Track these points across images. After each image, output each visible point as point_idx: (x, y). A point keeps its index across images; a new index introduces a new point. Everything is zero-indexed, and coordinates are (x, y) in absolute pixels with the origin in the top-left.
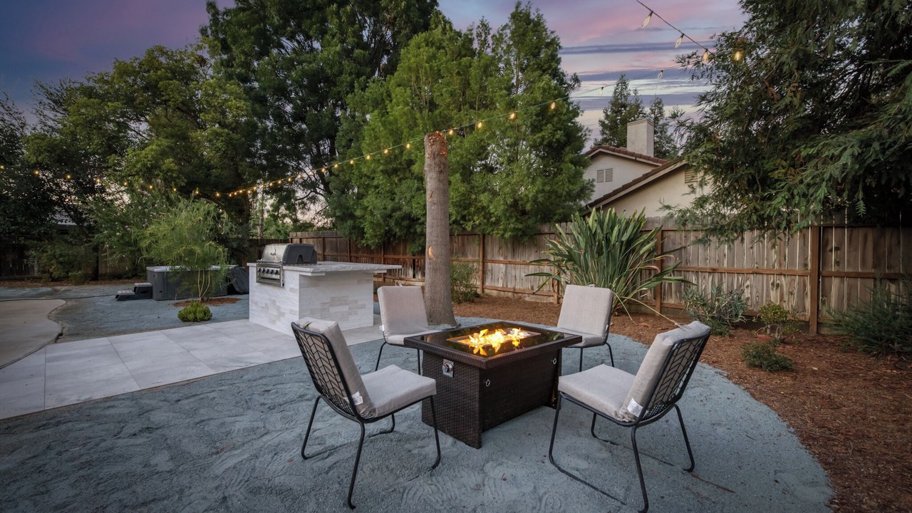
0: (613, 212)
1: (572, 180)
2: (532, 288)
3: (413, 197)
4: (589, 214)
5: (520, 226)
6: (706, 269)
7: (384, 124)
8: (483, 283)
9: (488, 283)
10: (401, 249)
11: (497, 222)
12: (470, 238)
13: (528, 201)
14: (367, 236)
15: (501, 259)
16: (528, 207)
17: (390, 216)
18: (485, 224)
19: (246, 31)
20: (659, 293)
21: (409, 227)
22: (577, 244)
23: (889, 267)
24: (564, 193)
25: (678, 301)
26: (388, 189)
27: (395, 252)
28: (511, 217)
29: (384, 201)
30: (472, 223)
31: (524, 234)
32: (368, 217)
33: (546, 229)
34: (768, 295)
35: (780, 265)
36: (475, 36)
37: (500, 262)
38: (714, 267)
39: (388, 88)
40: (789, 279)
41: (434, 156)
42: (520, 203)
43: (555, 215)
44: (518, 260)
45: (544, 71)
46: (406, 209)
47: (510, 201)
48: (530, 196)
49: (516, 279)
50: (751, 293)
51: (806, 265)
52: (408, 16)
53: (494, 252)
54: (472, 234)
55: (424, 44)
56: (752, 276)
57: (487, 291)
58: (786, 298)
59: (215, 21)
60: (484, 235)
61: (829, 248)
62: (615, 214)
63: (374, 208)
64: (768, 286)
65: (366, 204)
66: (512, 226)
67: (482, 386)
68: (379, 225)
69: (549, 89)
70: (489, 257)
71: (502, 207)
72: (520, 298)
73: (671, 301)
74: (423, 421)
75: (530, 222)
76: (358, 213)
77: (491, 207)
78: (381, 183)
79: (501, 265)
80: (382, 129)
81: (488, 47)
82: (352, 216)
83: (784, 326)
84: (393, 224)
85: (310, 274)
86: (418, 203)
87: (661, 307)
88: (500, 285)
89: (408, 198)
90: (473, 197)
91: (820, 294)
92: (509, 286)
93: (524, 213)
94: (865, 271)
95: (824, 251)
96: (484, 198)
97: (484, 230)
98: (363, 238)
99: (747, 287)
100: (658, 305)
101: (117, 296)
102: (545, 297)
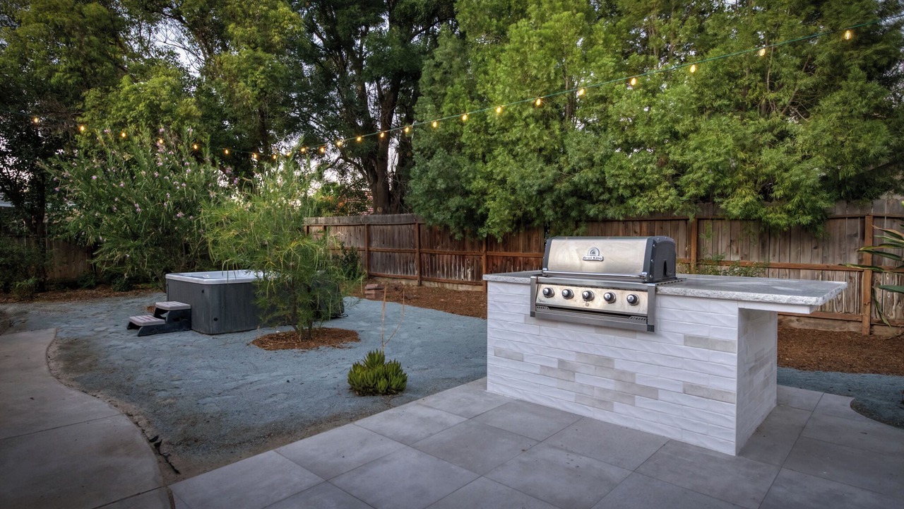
14: (493, 221)
17: (552, 190)
26: (540, 146)
70: (710, 256)
101: (132, 326)
102: (837, 323)
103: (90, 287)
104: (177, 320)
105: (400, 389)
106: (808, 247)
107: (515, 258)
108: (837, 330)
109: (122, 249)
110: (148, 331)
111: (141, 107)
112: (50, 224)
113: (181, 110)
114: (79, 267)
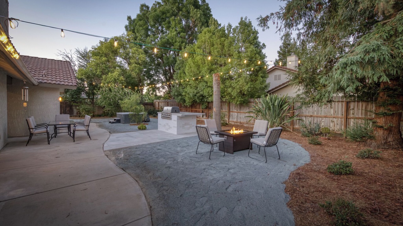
0: (276, 95)
1: (262, 83)
2: (247, 122)
3: (204, 89)
4: (267, 95)
5: (242, 100)
6: (308, 115)
7: (194, 63)
8: (229, 120)
9: (230, 120)
10: (198, 107)
11: (234, 98)
12: (224, 103)
13: (245, 91)
14: (187, 102)
15: (236, 111)
16: (245, 93)
17: (195, 95)
18: (230, 99)
19: (142, 28)
20: (293, 123)
21: (202, 99)
22: (263, 107)
23: (370, 116)
24: (258, 88)
25: (299, 127)
26: (194, 85)
27: (195, 108)
28: (240, 96)
29: (193, 90)
30: (225, 98)
31: (244, 102)
32: (187, 95)
33: (252, 100)
34: (330, 125)
35: (334, 114)
36: (226, 29)
37: (235, 112)
38: (311, 115)
39: (194, 48)
40: (337, 119)
41: (216, 80)
42: (242, 91)
43: (255, 95)
44: (242, 111)
45: (251, 44)
46: (201, 93)
47: (239, 91)
48: (246, 89)
49: (241, 118)
50: (324, 124)
51: (342, 115)
52: (201, 19)
53: (233, 109)
54: (225, 102)
55: (207, 32)
56: (324, 118)
57: (230, 122)
58: (336, 126)
59: (130, 23)
60: (229, 102)
61: (350, 109)
62: (277, 96)
63: (190, 92)
64: (330, 122)
65: (186, 90)
66: (239, 100)
67: (234, 141)
68: (191, 98)
69: (253, 50)
70: (231, 110)
71: (236, 93)
72: (243, 125)
73: (297, 126)
74: (219, 150)
75: (246, 98)
76: (184, 94)
77: (232, 93)
78: (192, 83)
79: (236, 113)
80: (193, 64)
81: (231, 33)
82: (181, 95)
83: (328, 134)
84: (196, 98)
85: (181, 116)
86: (206, 91)
87: (293, 129)
88: (235, 120)
89: (202, 89)
90: (226, 89)
91: (347, 124)
92: (238, 121)
93: (244, 94)
94: (362, 117)
95: (349, 110)
96: (230, 90)
97: (229, 101)
98: (185, 103)
99: (323, 122)
100: (292, 128)
101: (110, 122)
102: (252, 125)
103: (103, 116)
104: (118, 121)
105: (146, 129)
106: (247, 108)
107: (197, 110)
108: (252, 126)
109: (109, 108)
110: (113, 123)
111: (113, 79)
112: (95, 102)
113: (120, 79)
114: (101, 112)
